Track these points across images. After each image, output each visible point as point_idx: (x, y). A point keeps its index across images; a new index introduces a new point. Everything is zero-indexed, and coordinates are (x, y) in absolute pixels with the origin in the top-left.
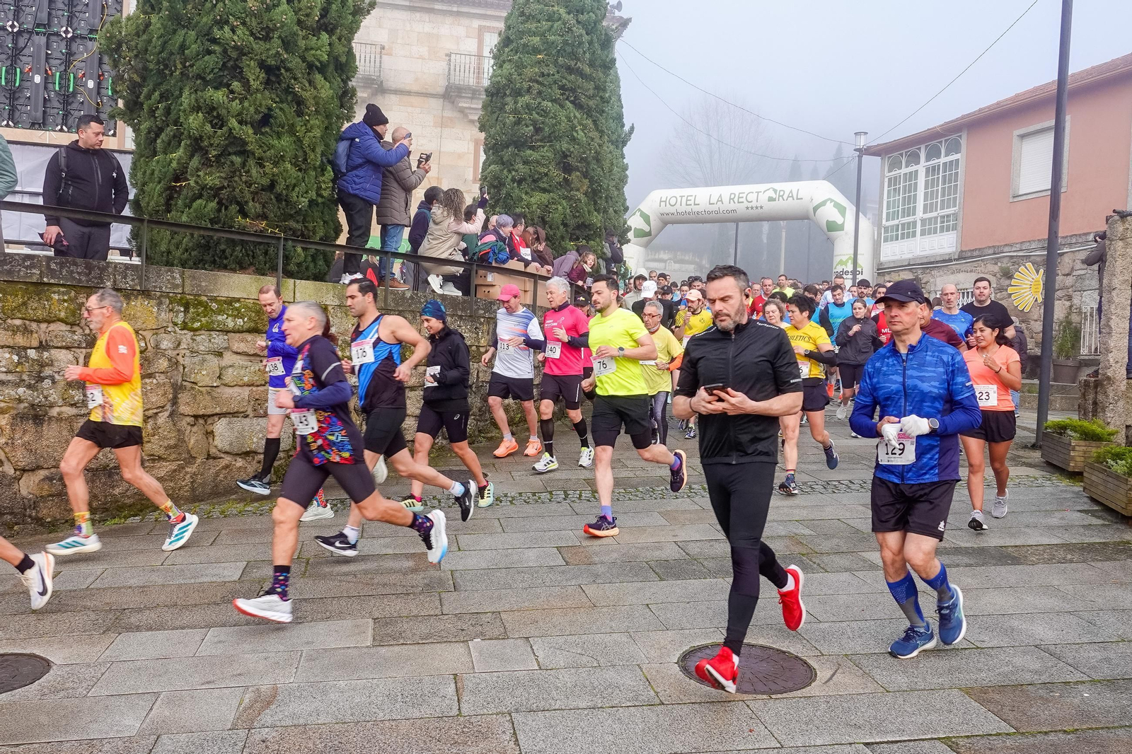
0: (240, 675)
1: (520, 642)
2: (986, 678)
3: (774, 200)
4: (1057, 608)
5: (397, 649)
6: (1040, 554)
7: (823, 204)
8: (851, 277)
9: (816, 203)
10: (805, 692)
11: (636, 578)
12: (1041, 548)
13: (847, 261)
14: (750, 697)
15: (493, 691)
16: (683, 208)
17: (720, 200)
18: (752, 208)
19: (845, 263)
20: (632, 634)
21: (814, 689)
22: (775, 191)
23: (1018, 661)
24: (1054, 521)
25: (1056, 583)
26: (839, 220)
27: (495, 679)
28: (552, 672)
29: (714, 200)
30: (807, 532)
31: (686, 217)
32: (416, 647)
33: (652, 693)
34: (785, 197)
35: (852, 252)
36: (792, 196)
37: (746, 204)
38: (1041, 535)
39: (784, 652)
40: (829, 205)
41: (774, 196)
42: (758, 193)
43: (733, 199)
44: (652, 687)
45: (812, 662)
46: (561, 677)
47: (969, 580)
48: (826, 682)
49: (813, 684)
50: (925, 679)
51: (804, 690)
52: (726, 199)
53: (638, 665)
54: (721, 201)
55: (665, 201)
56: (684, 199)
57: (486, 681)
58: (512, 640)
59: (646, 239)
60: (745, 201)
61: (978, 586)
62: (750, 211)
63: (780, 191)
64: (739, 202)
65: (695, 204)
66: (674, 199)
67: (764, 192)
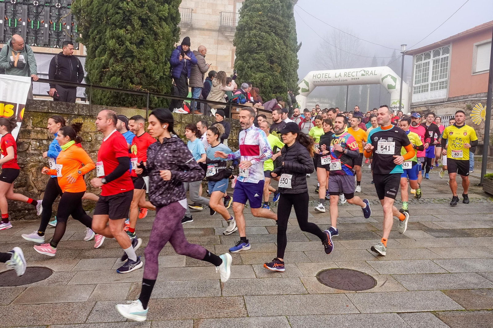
0: (130, 277)
1: (248, 266)
2: (453, 286)
3: (364, 75)
4: (487, 256)
5: (196, 268)
6: (480, 233)
7: (386, 77)
9: (383, 76)
10: (372, 290)
11: (299, 240)
12: (481, 230)
13: (397, 102)
14: (347, 292)
15: (236, 287)
16: (324, 79)
17: (340, 75)
18: (354, 79)
19: (396, 103)
20: (297, 264)
21: (375, 289)
22: (364, 71)
23: (468, 279)
24: (487, 218)
25: (487, 245)
26: (393, 84)
27: (237, 281)
28: (262, 279)
29: (337, 75)
30: (375, 221)
31: (325, 83)
32: (204, 268)
33: (305, 289)
34: (369, 74)
35: (399, 98)
36: (372, 74)
37: (352, 77)
38: (481, 224)
39: (363, 273)
40: (389, 77)
41: (364, 73)
42: (357, 72)
43: (346, 75)
44: (305, 286)
45: (375, 277)
46: (265, 281)
47: (447, 243)
48: (381, 286)
49: (375, 287)
50: (425, 286)
51: (371, 289)
52: (343, 75)
53: (299, 277)
54: (341, 76)
55: (316, 76)
56: (324, 75)
57: (233, 282)
58: (245, 265)
59: (307, 93)
60: (351, 76)
61: (451, 246)
62: (353, 80)
63: (367, 71)
64: (348, 76)
65: (329, 77)
66: (320, 75)
67: (360, 72)
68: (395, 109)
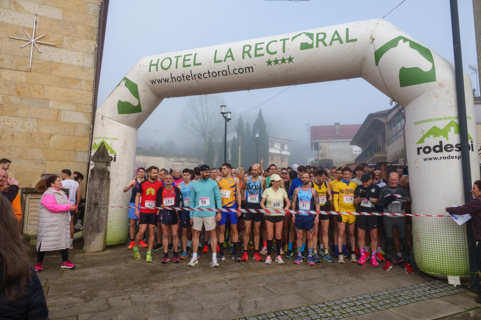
3: (311, 46)
7: (393, 43)
8: (458, 154)
9: (378, 44)
13: (447, 128)
16: (180, 71)
17: (230, 55)
18: (276, 62)
19: (445, 132)
22: (311, 36)
26: (425, 65)
29: (221, 56)
31: (185, 83)
34: (328, 40)
35: (453, 113)
36: (339, 39)
37: (267, 57)
40: (403, 46)
42: (284, 40)
43: (248, 52)
52: (237, 51)
54: (232, 56)
55: (157, 65)
56: (181, 60)
59: (135, 115)
60: (266, 54)
62: (273, 66)
63: (318, 34)
64: (256, 55)
65: (195, 64)
66: (169, 60)
67: (293, 38)
68: (445, 154)
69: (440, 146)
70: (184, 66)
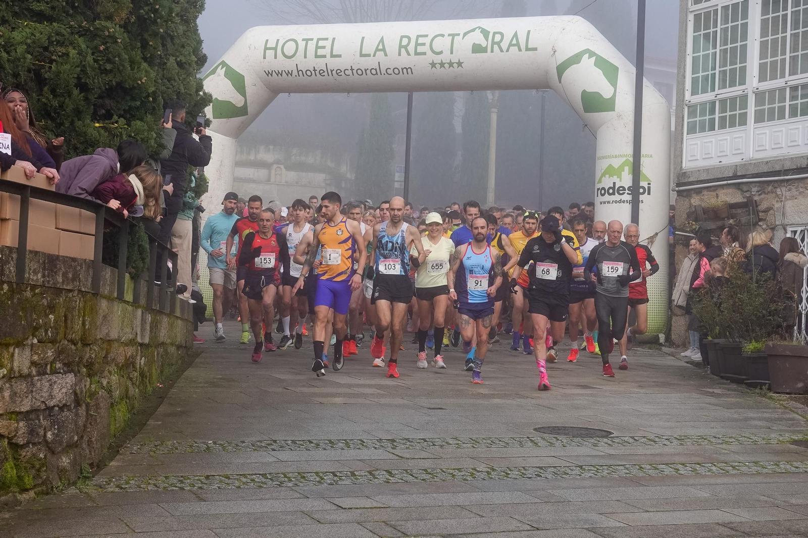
3: (484, 50)
7: (576, 59)
8: (629, 198)
9: (561, 58)
13: (621, 168)
16: (310, 63)
17: (381, 48)
18: (442, 65)
19: (618, 172)
26: (606, 90)
29: (369, 48)
31: (316, 80)
34: (505, 45)
35: (629, 150)
36: (518, 45)
37: (430, 57)
40: (587, 63)
41: (484, 44)
42: (453, 36)
43: (406, 47)
52: (392, 46)
54: (384, 50)
55: (275, 49)
56: (312, 46)
59: (237, 121)
60: (429, 53)
62: (438, 71)
63: (495, 33)
64: (416, 54)
65: (332, 56)
66: (292, 44)
67: (465, 34)
68: (617, 197)
69: (613, 188)
70: (317, 56)
